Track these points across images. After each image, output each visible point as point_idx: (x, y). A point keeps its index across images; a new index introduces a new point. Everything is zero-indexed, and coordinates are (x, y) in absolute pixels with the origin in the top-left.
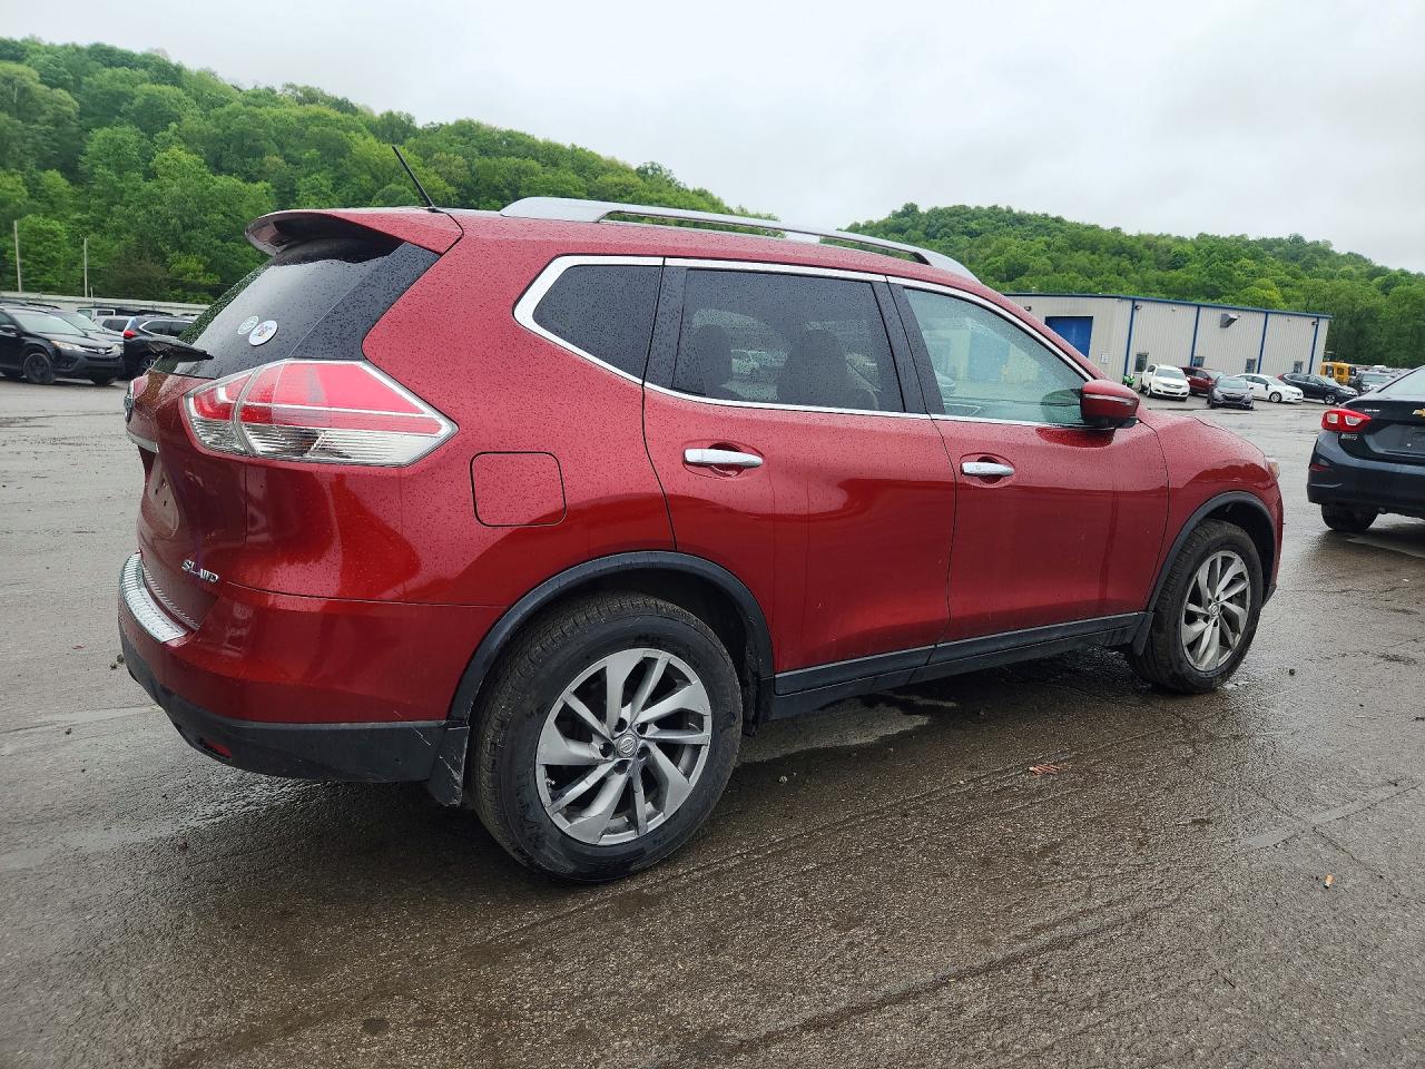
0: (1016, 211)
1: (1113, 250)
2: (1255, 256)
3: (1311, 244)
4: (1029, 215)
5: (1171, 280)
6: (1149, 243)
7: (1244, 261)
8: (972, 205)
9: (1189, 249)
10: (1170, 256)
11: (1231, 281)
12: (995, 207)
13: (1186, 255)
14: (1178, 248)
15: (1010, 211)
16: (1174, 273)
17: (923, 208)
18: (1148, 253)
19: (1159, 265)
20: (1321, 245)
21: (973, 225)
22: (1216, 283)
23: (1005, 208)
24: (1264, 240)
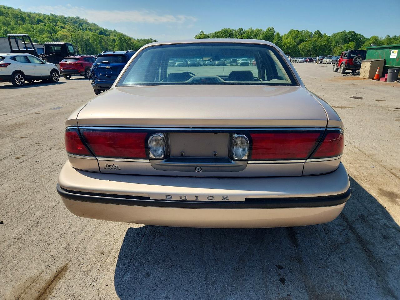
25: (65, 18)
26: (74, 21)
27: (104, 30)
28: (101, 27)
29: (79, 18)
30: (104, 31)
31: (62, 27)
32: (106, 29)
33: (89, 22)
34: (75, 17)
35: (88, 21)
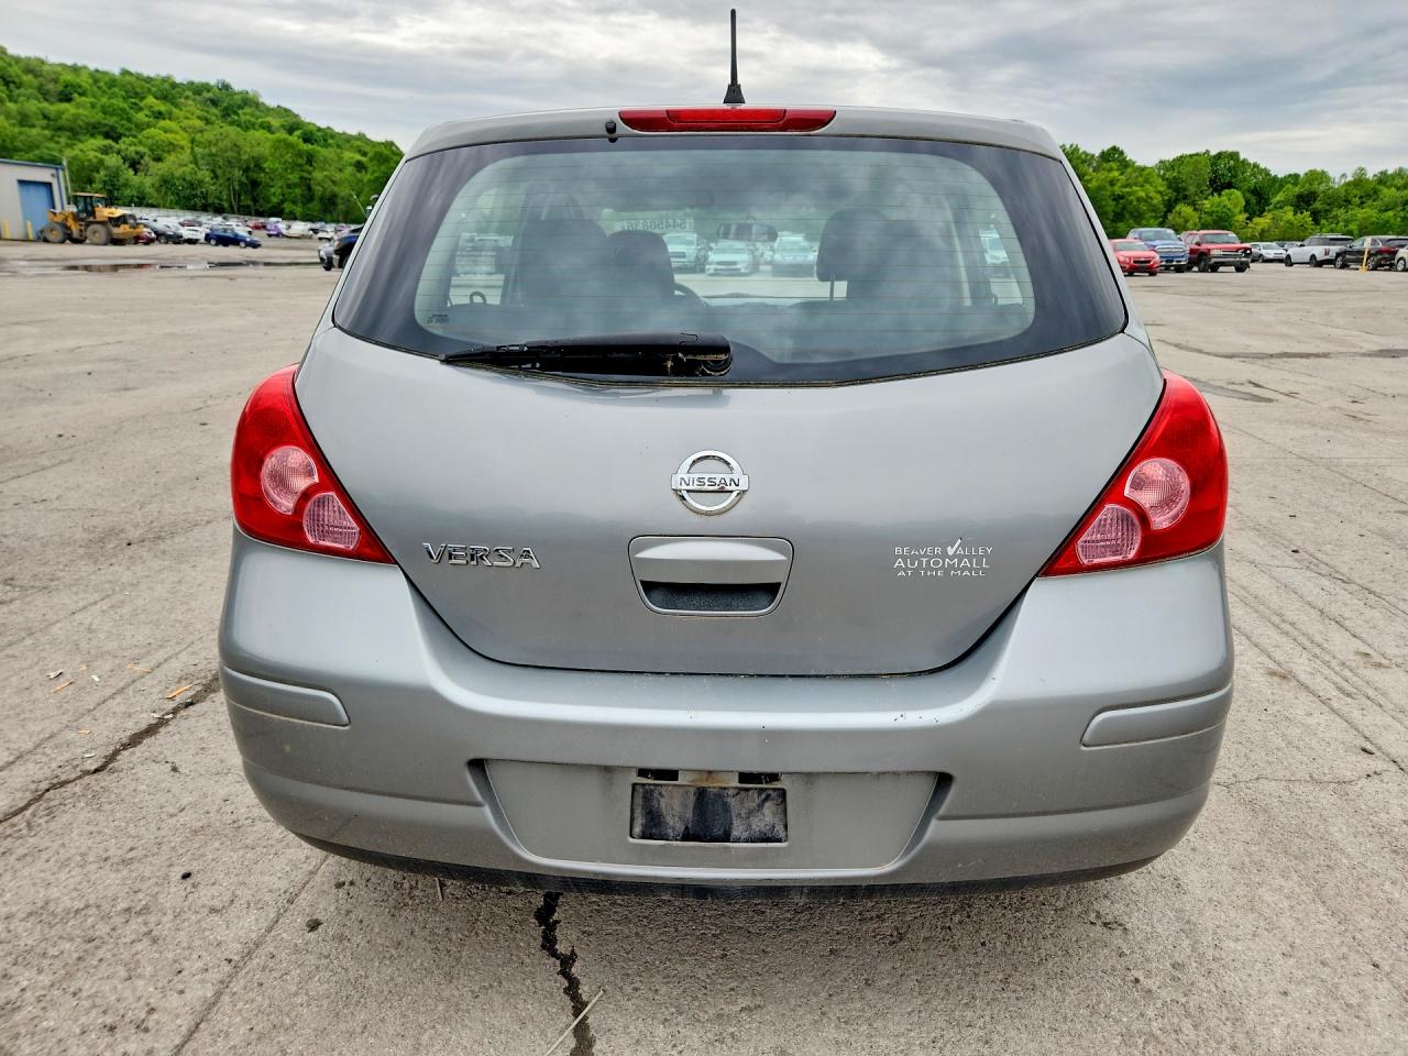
2: (164, 97)
3: (239, 93)
5: (60, 114)
7: (150, 100)
9: (85, 81)
10: (60, 88)
11: (129, 120)
13: (80, 87)
14: (68, 77)
16: (64, 106)
18: (27, 78)
19: (45, 95)
20: (250, 95)
22: (111, 121)
24: (192, 83)
25: (174, 85)
26: (210, 95)
27: (319, 129)
28: (307, 120)
29: (226, 87)
30: (320, 134)
31: (159, 115)
32: (328, 128)
33: (263, 103)
34: (213, 82)
35: (261, 100)
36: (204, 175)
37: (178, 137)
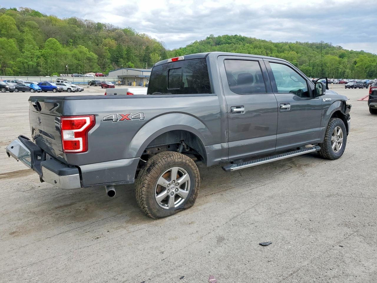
0: (242, 36)
1: (265, 48)
3: (326, 44)
4: (246, 38)
6: (276, 45)
8: (230, 35)
12: (236, 35)
15: (240, 36)
17: (216, 36)
20: (329, 44)
21: (229, 41)
23: (239, 35)
36: (311, 68)
37: (306, 59)
